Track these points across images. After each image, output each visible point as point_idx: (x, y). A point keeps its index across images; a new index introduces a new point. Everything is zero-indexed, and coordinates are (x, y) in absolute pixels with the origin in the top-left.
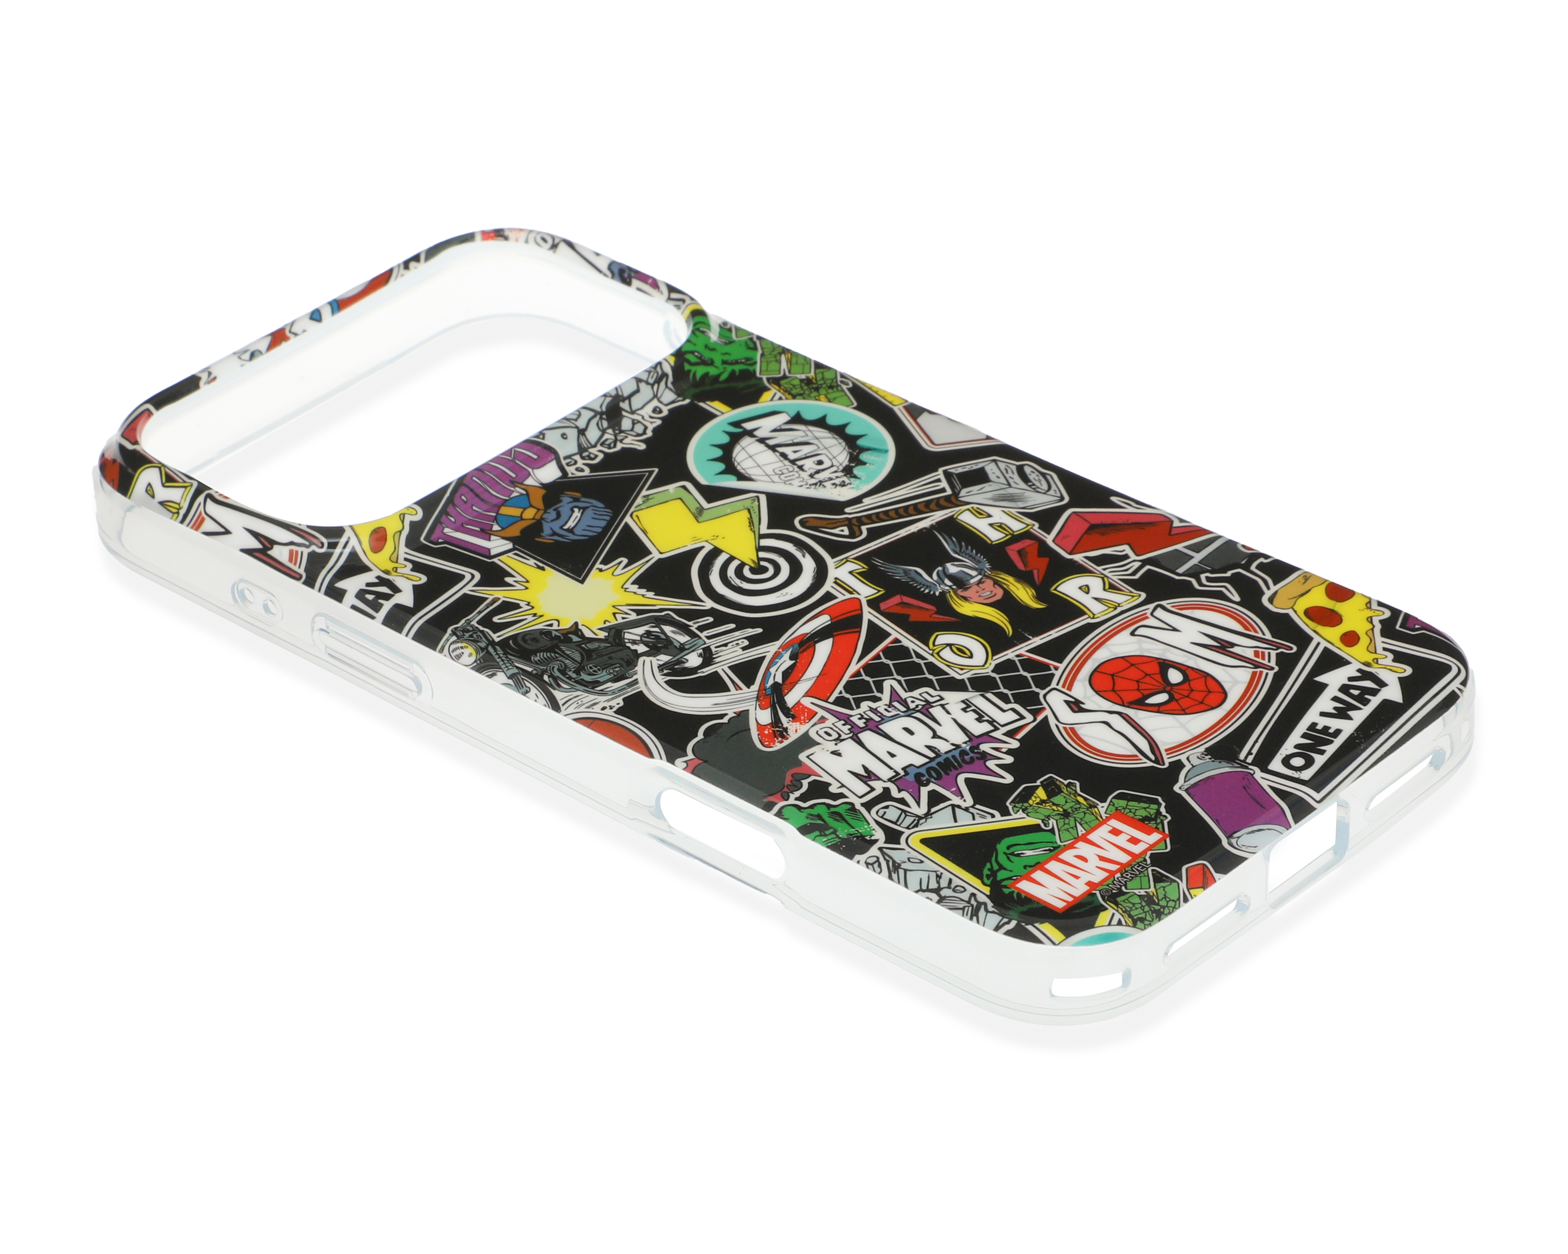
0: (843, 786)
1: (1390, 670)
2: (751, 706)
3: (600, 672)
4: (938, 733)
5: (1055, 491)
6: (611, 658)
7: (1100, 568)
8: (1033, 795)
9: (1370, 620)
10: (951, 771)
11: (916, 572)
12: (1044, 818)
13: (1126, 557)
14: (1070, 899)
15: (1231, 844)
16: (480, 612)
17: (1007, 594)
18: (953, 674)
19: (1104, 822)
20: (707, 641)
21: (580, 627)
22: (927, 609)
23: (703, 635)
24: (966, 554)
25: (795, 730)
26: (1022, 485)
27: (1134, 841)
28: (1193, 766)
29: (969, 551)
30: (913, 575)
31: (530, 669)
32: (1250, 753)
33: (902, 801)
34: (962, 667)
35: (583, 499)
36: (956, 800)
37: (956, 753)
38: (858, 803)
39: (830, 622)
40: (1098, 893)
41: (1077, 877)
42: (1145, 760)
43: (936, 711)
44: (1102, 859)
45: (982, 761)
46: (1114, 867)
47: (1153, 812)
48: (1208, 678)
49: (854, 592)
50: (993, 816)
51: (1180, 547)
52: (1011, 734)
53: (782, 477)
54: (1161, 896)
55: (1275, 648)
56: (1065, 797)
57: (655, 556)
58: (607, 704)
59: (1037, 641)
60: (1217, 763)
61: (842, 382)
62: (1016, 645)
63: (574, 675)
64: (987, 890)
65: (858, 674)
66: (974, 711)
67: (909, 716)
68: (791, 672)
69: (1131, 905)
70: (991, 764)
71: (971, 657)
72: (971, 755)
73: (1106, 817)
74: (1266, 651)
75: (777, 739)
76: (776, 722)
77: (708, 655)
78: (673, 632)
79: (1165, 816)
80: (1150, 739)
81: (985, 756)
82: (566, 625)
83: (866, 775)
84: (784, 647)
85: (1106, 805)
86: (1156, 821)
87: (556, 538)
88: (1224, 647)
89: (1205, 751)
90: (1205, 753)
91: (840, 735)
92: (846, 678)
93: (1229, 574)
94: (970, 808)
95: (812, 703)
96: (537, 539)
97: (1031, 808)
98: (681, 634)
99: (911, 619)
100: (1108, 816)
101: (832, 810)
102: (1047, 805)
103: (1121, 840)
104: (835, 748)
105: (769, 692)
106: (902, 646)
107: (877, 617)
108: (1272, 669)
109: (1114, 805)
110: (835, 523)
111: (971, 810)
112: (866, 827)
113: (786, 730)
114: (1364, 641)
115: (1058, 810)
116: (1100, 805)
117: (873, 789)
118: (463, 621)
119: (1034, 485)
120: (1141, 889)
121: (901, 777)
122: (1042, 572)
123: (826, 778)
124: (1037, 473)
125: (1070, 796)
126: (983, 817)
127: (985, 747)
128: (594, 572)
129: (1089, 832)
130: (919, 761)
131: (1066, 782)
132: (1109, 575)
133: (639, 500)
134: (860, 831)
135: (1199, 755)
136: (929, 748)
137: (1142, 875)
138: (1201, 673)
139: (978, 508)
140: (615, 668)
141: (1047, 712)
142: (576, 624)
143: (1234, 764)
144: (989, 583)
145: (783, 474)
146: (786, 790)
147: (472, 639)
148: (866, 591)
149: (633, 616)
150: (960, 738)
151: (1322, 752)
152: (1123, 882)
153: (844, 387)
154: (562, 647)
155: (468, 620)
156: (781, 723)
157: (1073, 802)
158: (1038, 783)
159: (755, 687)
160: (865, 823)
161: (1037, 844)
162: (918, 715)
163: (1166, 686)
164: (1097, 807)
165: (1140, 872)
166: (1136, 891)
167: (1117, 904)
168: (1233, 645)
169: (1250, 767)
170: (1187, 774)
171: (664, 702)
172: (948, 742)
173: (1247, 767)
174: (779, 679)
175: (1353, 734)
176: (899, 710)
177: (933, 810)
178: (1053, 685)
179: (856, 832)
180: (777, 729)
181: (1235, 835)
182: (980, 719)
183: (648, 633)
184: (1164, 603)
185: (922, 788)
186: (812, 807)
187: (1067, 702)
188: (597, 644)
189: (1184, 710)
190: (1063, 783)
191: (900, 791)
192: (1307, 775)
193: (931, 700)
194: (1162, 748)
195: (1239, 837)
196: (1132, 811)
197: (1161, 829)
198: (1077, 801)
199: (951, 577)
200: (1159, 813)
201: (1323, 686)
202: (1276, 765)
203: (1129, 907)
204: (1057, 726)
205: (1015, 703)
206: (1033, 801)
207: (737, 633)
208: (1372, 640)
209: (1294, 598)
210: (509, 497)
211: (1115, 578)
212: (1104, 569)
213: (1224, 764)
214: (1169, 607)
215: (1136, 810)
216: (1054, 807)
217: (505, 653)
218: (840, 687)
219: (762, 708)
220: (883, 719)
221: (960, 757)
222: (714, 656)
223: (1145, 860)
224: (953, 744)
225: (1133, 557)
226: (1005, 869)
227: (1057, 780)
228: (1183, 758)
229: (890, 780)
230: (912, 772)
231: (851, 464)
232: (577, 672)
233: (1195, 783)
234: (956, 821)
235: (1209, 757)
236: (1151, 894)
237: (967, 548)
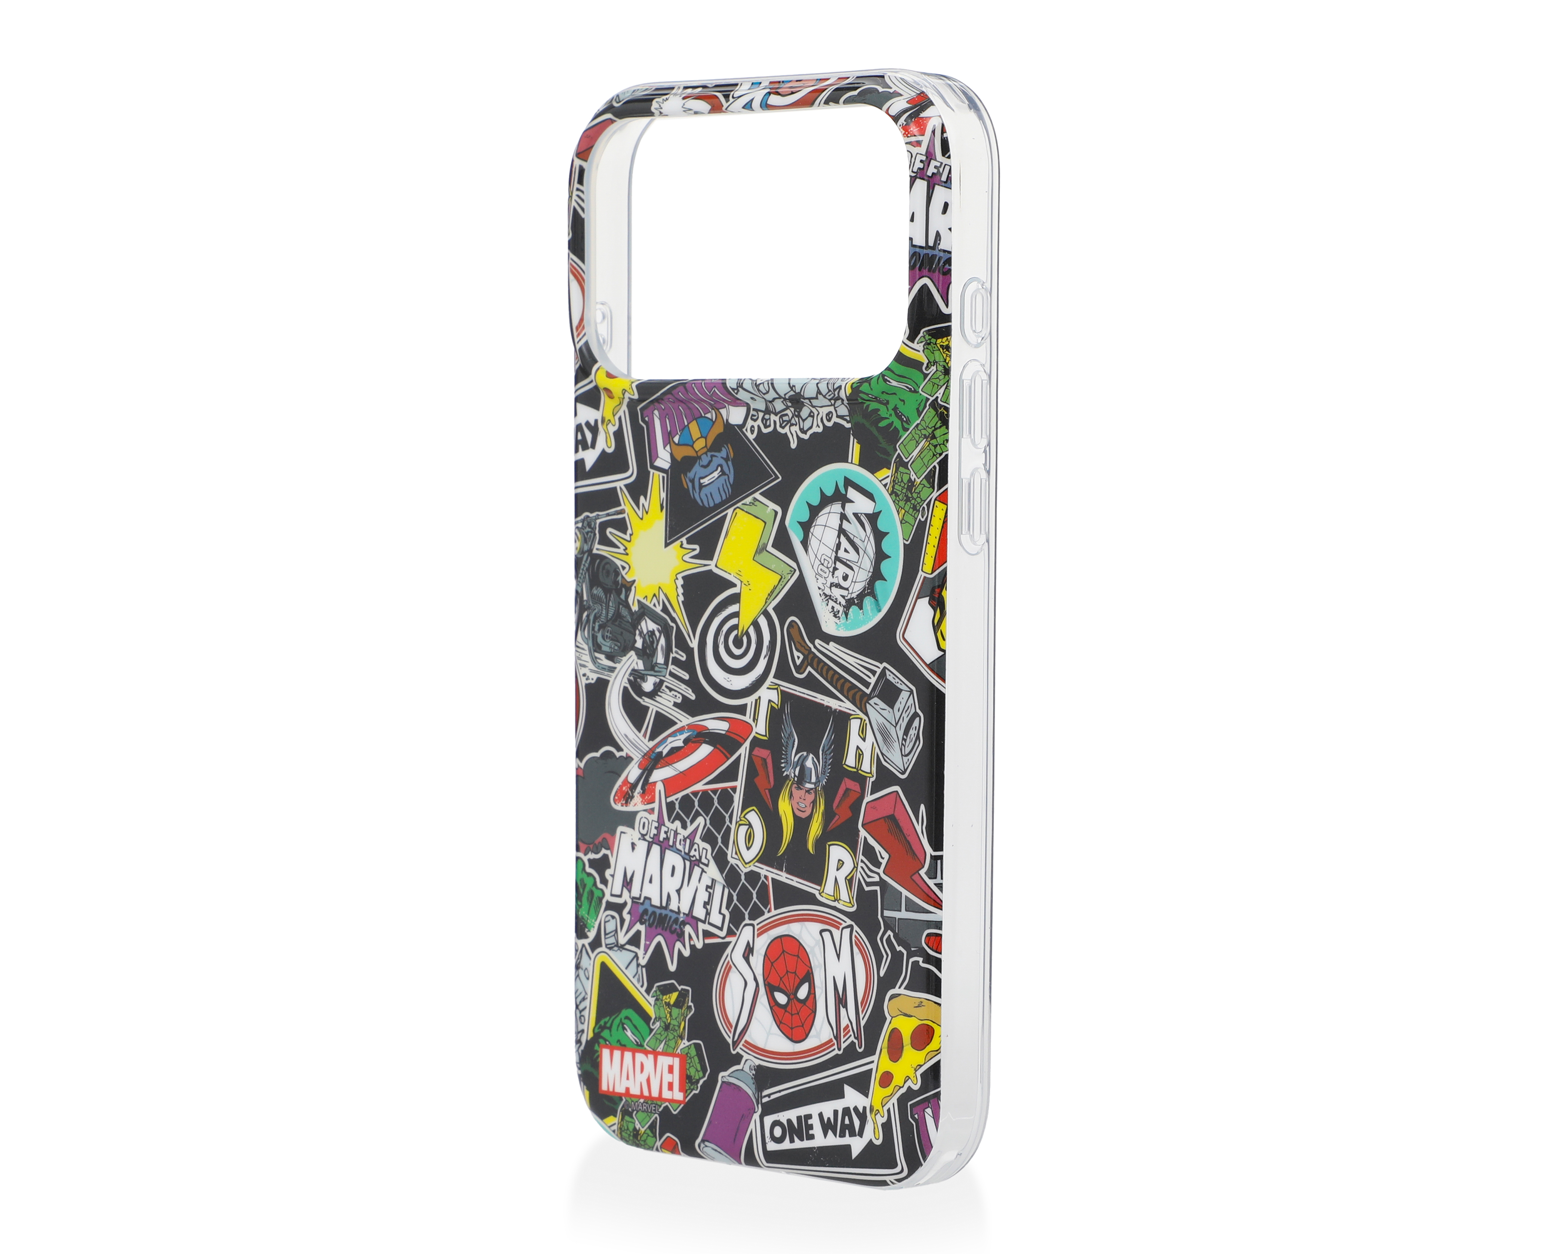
0: (613, 876)
1: (874, 1128)
2: (637, 757)
3: (608, 640)
4: (682, 891)
5: (908, 760)
6: (622, 634)
7: (862, 857)
8: (670, 993)
9: (908, 1078)
10: (660, 927)
11: (794, 741)
12: (657, 1017)
13: (879, 864)
14: (611, 1089)
15: (699, 1146)
16: (608, 515)
17: (810, 818)
18: (729, 853)
19: (673, 1055)
20: (667, 676)
21: (633, 588)
22: (769, 781)
23: (671, 667)
24: (826, 758)
25: (637, 804)
26: (901, 734)
27: (671, 1086)
28: (742, 1070)
29: (828, 757)
30: (790, 743)
31: (585, 598)
32: (769, 1096)
33: (622, 921)
34: (738, 852)
35: (730, 463)
36: (641, 952)
37: (674, 916)
38: (608, 897)
39: (724, 732)
40: (624, 1100)
41: (628, 1079)
42: (731, 1035)
43: (697, 871)
44: (648, 1081)
45: (677, 938)
46: (646, 1093)
47: (697, 1077)
48: (813, 1013)
49: (756, 721)
50: (642, 986)
51: (905, 893)
52: (707, 934)
53: (821, 567)
54: (643, 1139)
55: (856, 1036)
56: (679, 1014)
57: (711, 565)
58: (589, 674)
59: (783, 877)
60: (752, 1081)
61: (924, 508)
62: (772, 867)
63: (597, 628)
64: (591, 1035)
65: (695, 794)
66: (710, 893)
67: (684, 859)
68: (675, 752)
69: (626, 1128)
70: (678, 945)
71: (748, 848)
72: (677, 927)
73: (678, 1053)
74: (851, 1033)
75: (623, 801)
76: (633, 787)
77: (657, 688)
78: (662, 646)
79: (697, 1088)
80: (748, 1024)
81: (680, 936)
82: (629, 578)
83: (628, 880)
84: (690, 727)
85: (687, 1044)
86: (691, 1085)
87: (690, 485)
88: (841, 1001)
89: (757, 1066)
90: (756, 1067)
91: (646, 835)
92: (688, 791)
93: (899, 948)
94: (640, 967)
95: (660, 791)
96: (682, 475)
97: (661, 1002)
98: (663, 654)
99: (756, 780)
100: (680, 1053)
101: (594, 889)
102: (668, 1009)
103: (667, 1078)
104: (636, 841)
105: (653, 756)
106: (733, 797)
107: (745, 757)
108: (839, 1049)
109: (689, 1049)
110: (802, 646)
111: (640, 968)
112: (593, 921)
113: (632, 797)
114: (889, 1090)
115: (667, 1020)
116: (685, 1041)
117: (620, 896)
118: (594, 514)
119: (905, 740)
120: (640, 1123)
121: (638, 903)
122: (839, 822)
123: (612, 861)
124: (916, 732)
125: (682, 1016)
126: (638, 981)
127: (688, 929)
128: (678, 543)
129: (664, 1054)
130: (656, 902)
131: (690, 1004)
132: (859, 869)
133: (749, 500)
134: (588, 921)
135: (753, 1064)
136: (669, 896)
137: (649, 1114)
138: (814, 1008)
139: (866, 724)
140: (616, 645)
141: (733, 939)
142: (634, 581)
143: (757, 1093)
144: (811, 797)
145: (823, 564)
146: (591, 846)
147: (586, 536)
148: (760, 728)
149: (658, 609)
150: (685, 909)
151: (792, 1141)
152: (639, 1108)
153: (920, 516)
154: (612, 596)
155: (598, 515)
156: (635, 790)
157: (678, 1022)
158: (680, 988)
159: (652, 744)
160: (595, 918)
161: (637, 1032)
162: (688, 863)
163: (792, 995)
164: (682, 1040)
165: (651, 1112)
166: (637, 1122)
167: (623, 1119)
168: (845, 1006)
169: (760, 1106)
170: (734, 1071)
171: (609, 704)
172: (679, 903)
173: (759, 1104)
174: (665, 752)
175: (814, 1148)
176: (684, 849)
177: (628, 947)
178: (755, 922)
179: (586, 919)
180: (630, 792)
181: (707, 1143)
182: (706, 904)
183: (653, 632)
184: (856, 928)
185: (638, 924)
186: (589, 875)
187: (748, 943)
188: (627, 613)
189: (781, 1022)
190: (688, 1003)
191: (629, 913)
192: (772, 1146)
193: (704, 860)
194: (746, 1038)
195: (706, 1146)
196: (691, 1064)
197: (687, 1095)
198: (680, 1024)
199: (803, 768)
200: (698, 1081)
201: (841, 1095)
202: (769, 1120)
203: (624, 1128)
204: (727, 956)
205: (730, 912)
206: (666, 998)
207: (683, 686)
208: (892, 1095)
209: (902, 1012)
210: (705, 414)
211: (859, 875)
212: (862, 861)
213: (753, 1087)
214: (854, 933)
215: (693, 1066)
216: (668, 1015)
217: (588, 570)
218: (679, 795)
219: (639, 767)
220: (673, 848)
221: (673, 922)
222: (659, 693)
223: (660, 1106)
224: (679, 908)
225: (881, 871)
226: (610, 1031)
227: (689, 997)
228: (746, 1056)
229: (633, 898)
230: (647, 905)
231: (855, 600)
232: (600, 627)
233: (730, 1083)
234: (626, 968)
235: (754, 1072)
236: (640, 1132)
237: (830, 754)
